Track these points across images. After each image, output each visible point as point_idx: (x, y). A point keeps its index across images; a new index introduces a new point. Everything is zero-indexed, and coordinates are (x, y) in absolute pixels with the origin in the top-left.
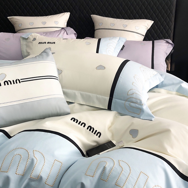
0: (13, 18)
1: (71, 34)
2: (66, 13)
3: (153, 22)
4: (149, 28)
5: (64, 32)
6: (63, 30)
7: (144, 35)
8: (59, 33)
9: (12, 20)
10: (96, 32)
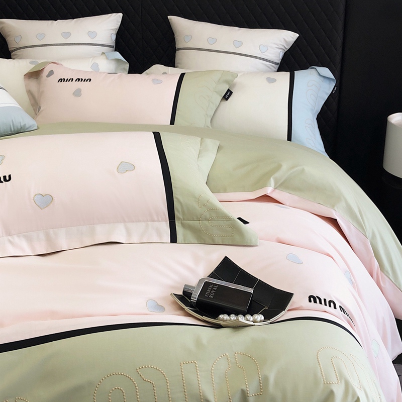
10: (179, 55)
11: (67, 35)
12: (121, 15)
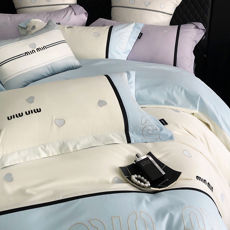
1: (80, 14)
4: (178, 5)
5: (71, 11)
8: (65, 13)
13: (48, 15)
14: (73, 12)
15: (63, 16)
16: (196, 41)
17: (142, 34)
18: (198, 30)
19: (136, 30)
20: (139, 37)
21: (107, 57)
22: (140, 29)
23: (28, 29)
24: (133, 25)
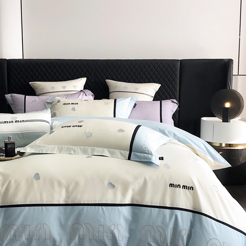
0: (34, 83)
1: (89, 95)
2: (83, 78)
3: (160, 85)
4: (157, 90)
5: (83, 93)
6: (82, 92)
7: (154, 96)
8: (79, 95)
9: (33, 85)
10: (111, 95)
11: (64, 87)
12: (86, 78)
13: (66, 96)
14: (84, 94)
15: (77, 96)
16: (173, 111)
17: (136, 104)
18: (173, 103)
19: (132, 101)
20: (134, 107)
21: (115, 116)
22: (135, 101)
23: (53, 103)
24: (130, 98)
